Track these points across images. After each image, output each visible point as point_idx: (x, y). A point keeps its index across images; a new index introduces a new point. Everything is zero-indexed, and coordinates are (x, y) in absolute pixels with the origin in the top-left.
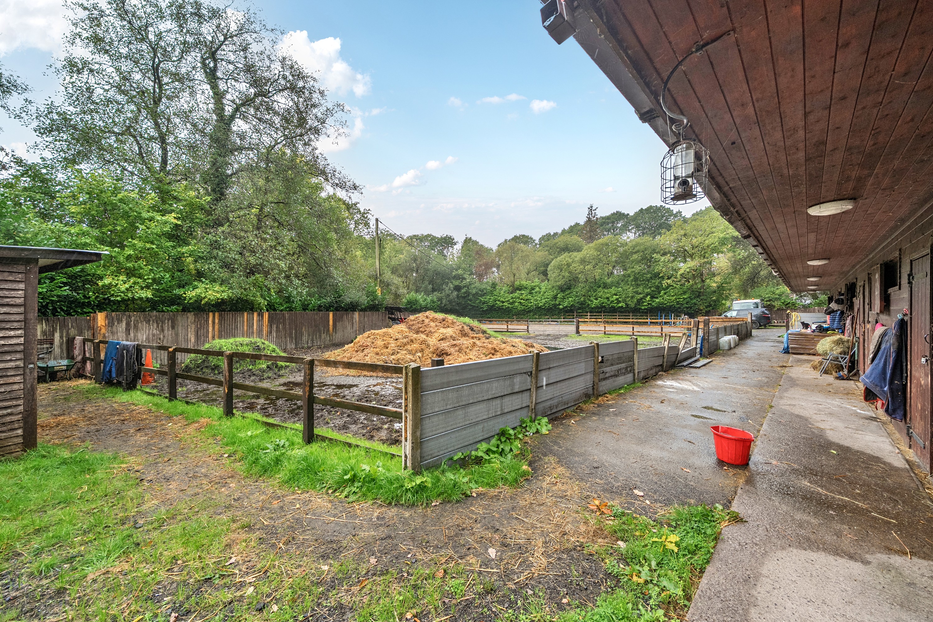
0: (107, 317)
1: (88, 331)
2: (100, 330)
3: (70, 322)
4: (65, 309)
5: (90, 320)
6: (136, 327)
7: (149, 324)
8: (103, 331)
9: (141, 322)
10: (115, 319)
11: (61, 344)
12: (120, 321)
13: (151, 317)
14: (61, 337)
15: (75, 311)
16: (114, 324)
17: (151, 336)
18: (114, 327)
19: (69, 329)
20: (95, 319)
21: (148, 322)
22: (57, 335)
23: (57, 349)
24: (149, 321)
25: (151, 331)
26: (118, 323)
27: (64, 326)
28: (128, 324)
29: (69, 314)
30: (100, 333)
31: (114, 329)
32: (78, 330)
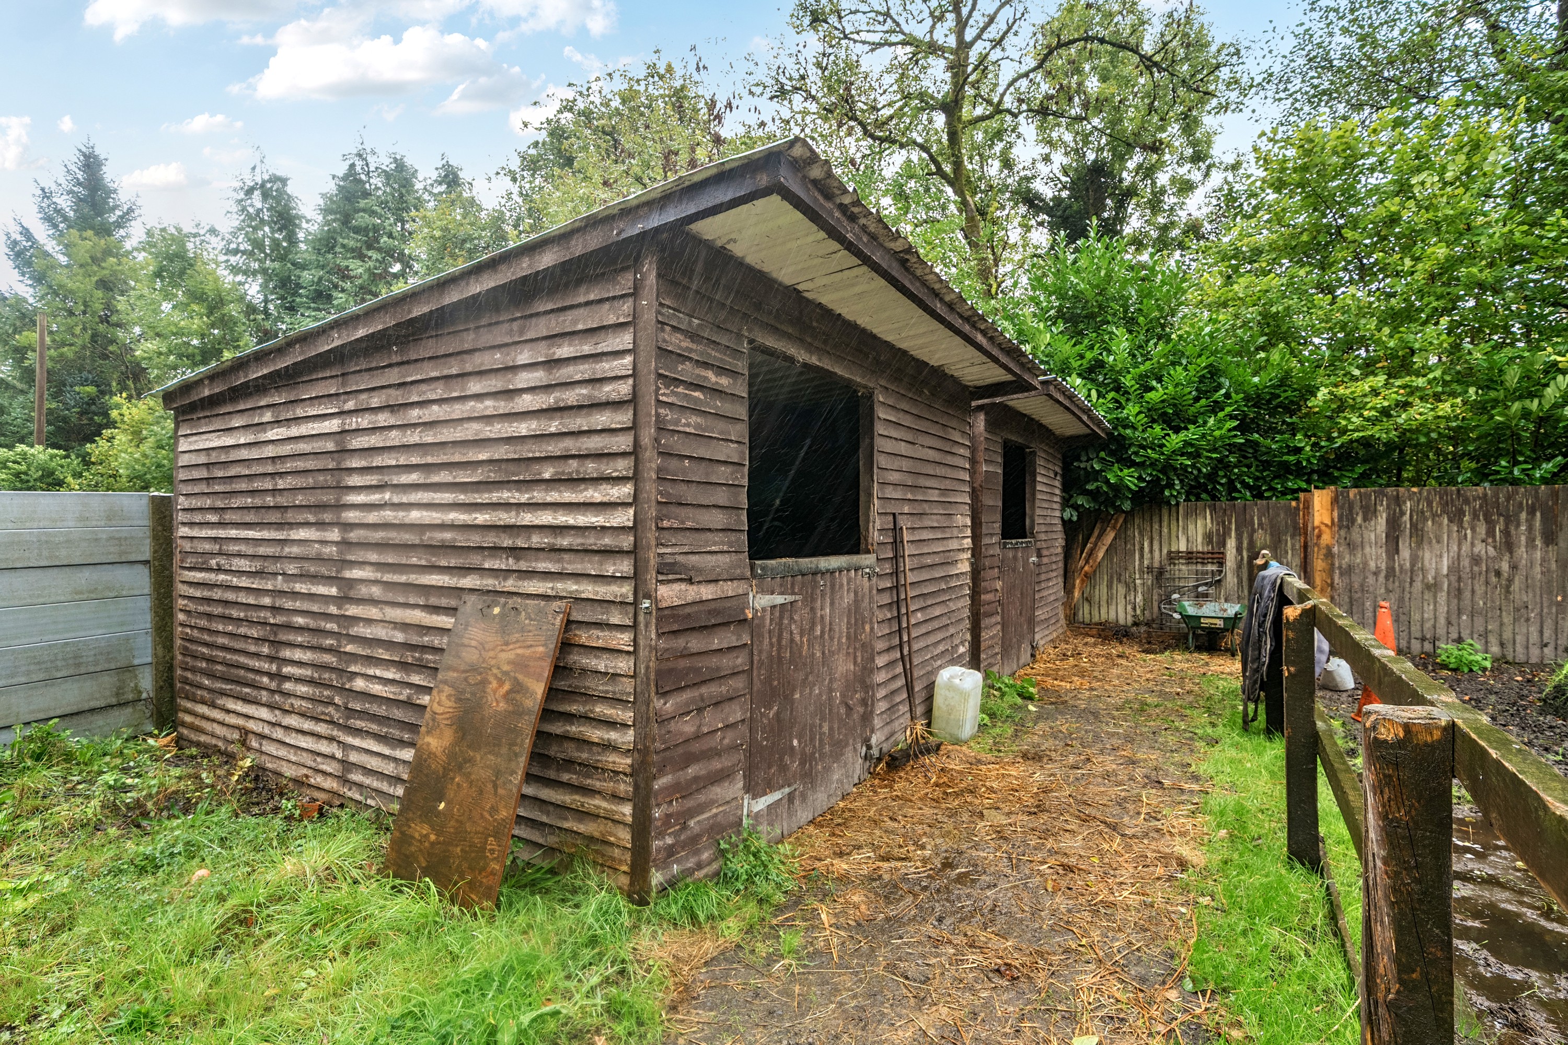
0: (1335, 501)
1: (1293, 537)
2: (1319, 536)
3: (1256, 512)
4: (1251, 482)
5: (1297, 508)
6: (1417, 532)
7: (1461, 522)
8: (1326, 538)
9: (1434, 516)
10: (1357, 508)
11: (1239, 566)
12: (1369, 513)
13: (1467, 501)
14: (1239, 549)
15: (1271, 489)
16: (1353, 521)
17: (1466, 563)
18: (1355, 530)
19: (1254, 531)
20: (1308, 506)
21: (1457, 517)
22: (1231, 544)
23: (1231, 580)
24: (1461, 513)
25: (1465, 548)
26: (1365, 519)
27: (1244, 524)
28: (1393, 525)
29: (1259, 495)
30: (1317, 544)
31: (1355, 535)
32: (1272, 535)
